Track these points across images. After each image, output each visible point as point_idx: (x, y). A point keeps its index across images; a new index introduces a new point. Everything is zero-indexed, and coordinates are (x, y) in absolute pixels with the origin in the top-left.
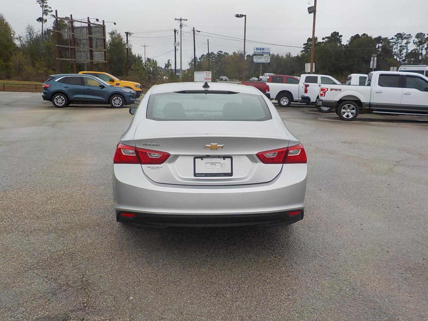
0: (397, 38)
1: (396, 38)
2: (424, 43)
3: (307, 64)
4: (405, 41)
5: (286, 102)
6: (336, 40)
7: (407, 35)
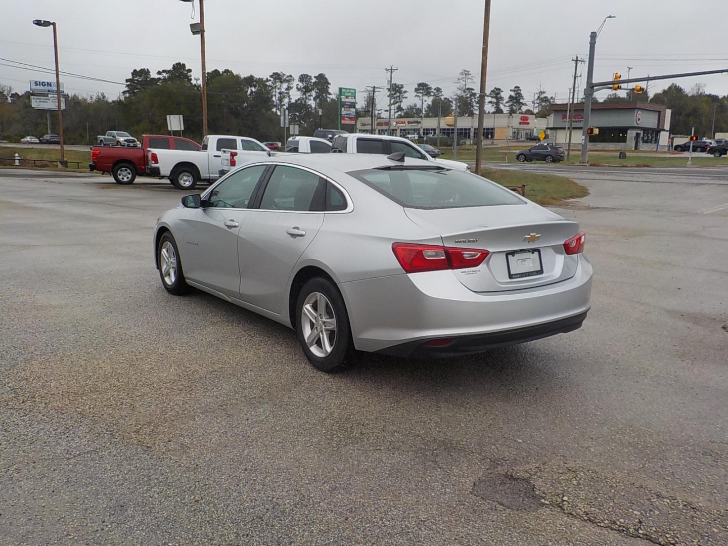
0: (274, 80)
1: (272, 79)
2: (311, 90)
3: (170, 118)
4: (285, 85)
5: (189, 182)
6: (182, 77)
7: (288, 77)
